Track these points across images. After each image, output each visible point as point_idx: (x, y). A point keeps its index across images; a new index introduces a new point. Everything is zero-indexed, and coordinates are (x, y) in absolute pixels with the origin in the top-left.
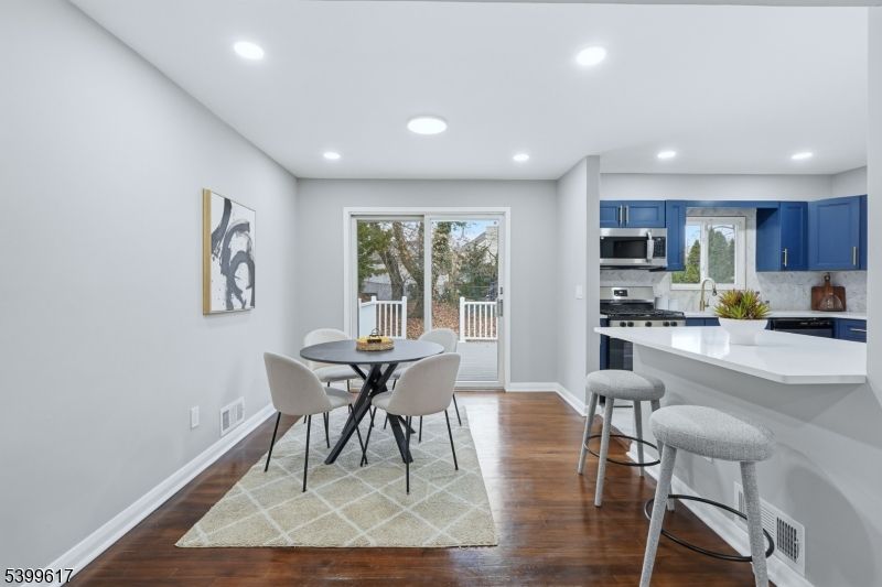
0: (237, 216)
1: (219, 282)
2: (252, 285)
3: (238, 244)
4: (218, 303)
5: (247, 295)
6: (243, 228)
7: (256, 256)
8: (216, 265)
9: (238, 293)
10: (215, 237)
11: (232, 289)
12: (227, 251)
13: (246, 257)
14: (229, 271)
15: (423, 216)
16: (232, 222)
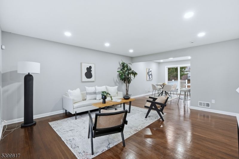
0: (150, 70)
1: (148, 77)
2: (152, 77)
3: (150, 73)
4: (148, 79)
5: (151, 79)
6: (151, 71)
7: (152, 74)
8: (148, 75)
9: (150, 78)
10: (148, 73)
11: (149, 78)
12: (149, 74)
13: (151, 74)
14: (149, 76)
16: (150, 71)
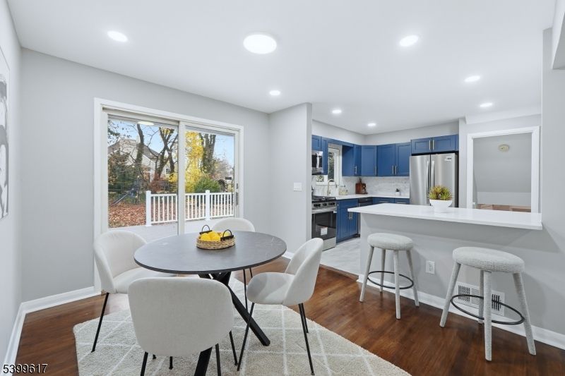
15: (178, 122)
